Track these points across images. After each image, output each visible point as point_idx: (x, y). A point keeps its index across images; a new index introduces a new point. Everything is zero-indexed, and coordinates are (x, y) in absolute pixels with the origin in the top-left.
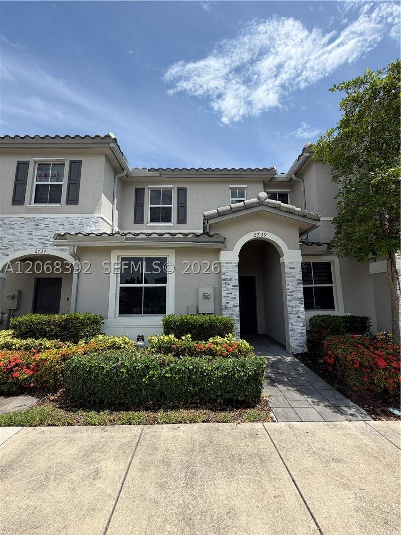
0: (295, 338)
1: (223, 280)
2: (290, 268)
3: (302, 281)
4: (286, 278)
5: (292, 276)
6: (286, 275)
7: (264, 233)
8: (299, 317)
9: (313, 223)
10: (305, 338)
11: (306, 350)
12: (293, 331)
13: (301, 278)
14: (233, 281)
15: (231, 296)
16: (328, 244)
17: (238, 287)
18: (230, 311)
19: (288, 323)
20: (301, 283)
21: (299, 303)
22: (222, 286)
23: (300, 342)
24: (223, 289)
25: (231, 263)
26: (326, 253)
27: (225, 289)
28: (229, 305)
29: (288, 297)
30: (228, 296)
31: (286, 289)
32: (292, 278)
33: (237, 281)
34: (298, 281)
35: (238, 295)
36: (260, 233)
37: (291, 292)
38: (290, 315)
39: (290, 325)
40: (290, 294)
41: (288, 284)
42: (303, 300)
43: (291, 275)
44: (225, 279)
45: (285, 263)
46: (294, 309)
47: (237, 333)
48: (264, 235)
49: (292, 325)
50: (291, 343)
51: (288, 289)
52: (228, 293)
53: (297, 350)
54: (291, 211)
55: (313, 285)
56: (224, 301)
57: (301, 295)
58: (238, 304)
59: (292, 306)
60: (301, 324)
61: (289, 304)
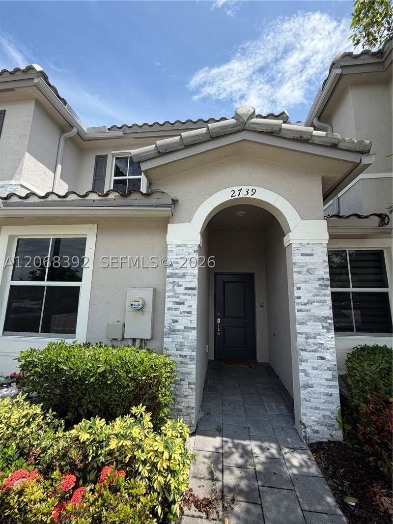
0: (314, 405)
1: (169, 277)
2: (302, 255)
3: (328, 283)
4: (295, 276)
5: (308, 271)
6: (295, 270)
7: (250, 188)
8: (322, 358)
9: (353, 158)
10: (336, 406)
11: (338, 435)
12: (310, 389)
13: (328, 276)
14: (188, 279)
15: (182, 308)
16: (379, 216)
17: (196, 292)
18: (179, 338)
19: (298, 371)
20: (326, 286)
21: (323, 328)
22: (167, 289)
23: (324, 416)
24: (167, 294)
25: (186, 246)
26: (377, 231)
27: (172, 294)
28: (178, 327)
29: (297, 314)
30: (176, 309)
31: (293, 298)
32: (309, 276)
33: (196, 280)
34: (321, 283)
35: (195, 306)
36: (244, 189)
37: (305, 304)
38: (303, 353)
39: (301, 374)
40: (303, 307)
41: (299, 288)
42: (331, 321)
43: (305, 269)
44: (173, 276)
45: (293, 246)
46: (311, 341)
47: (190, 384)
48: (250, 193)
49: (306, 375)
50: (305, 415)
51: (299, 298)
52: (177, 303)
53: (317, 432)
54: (305, 137)
55: (351, 290)
56: (168, 317)
57: (327, 311)
58: (195, 325)
59: (306, 334)
60: (328, 375)
61: (299, 328)
